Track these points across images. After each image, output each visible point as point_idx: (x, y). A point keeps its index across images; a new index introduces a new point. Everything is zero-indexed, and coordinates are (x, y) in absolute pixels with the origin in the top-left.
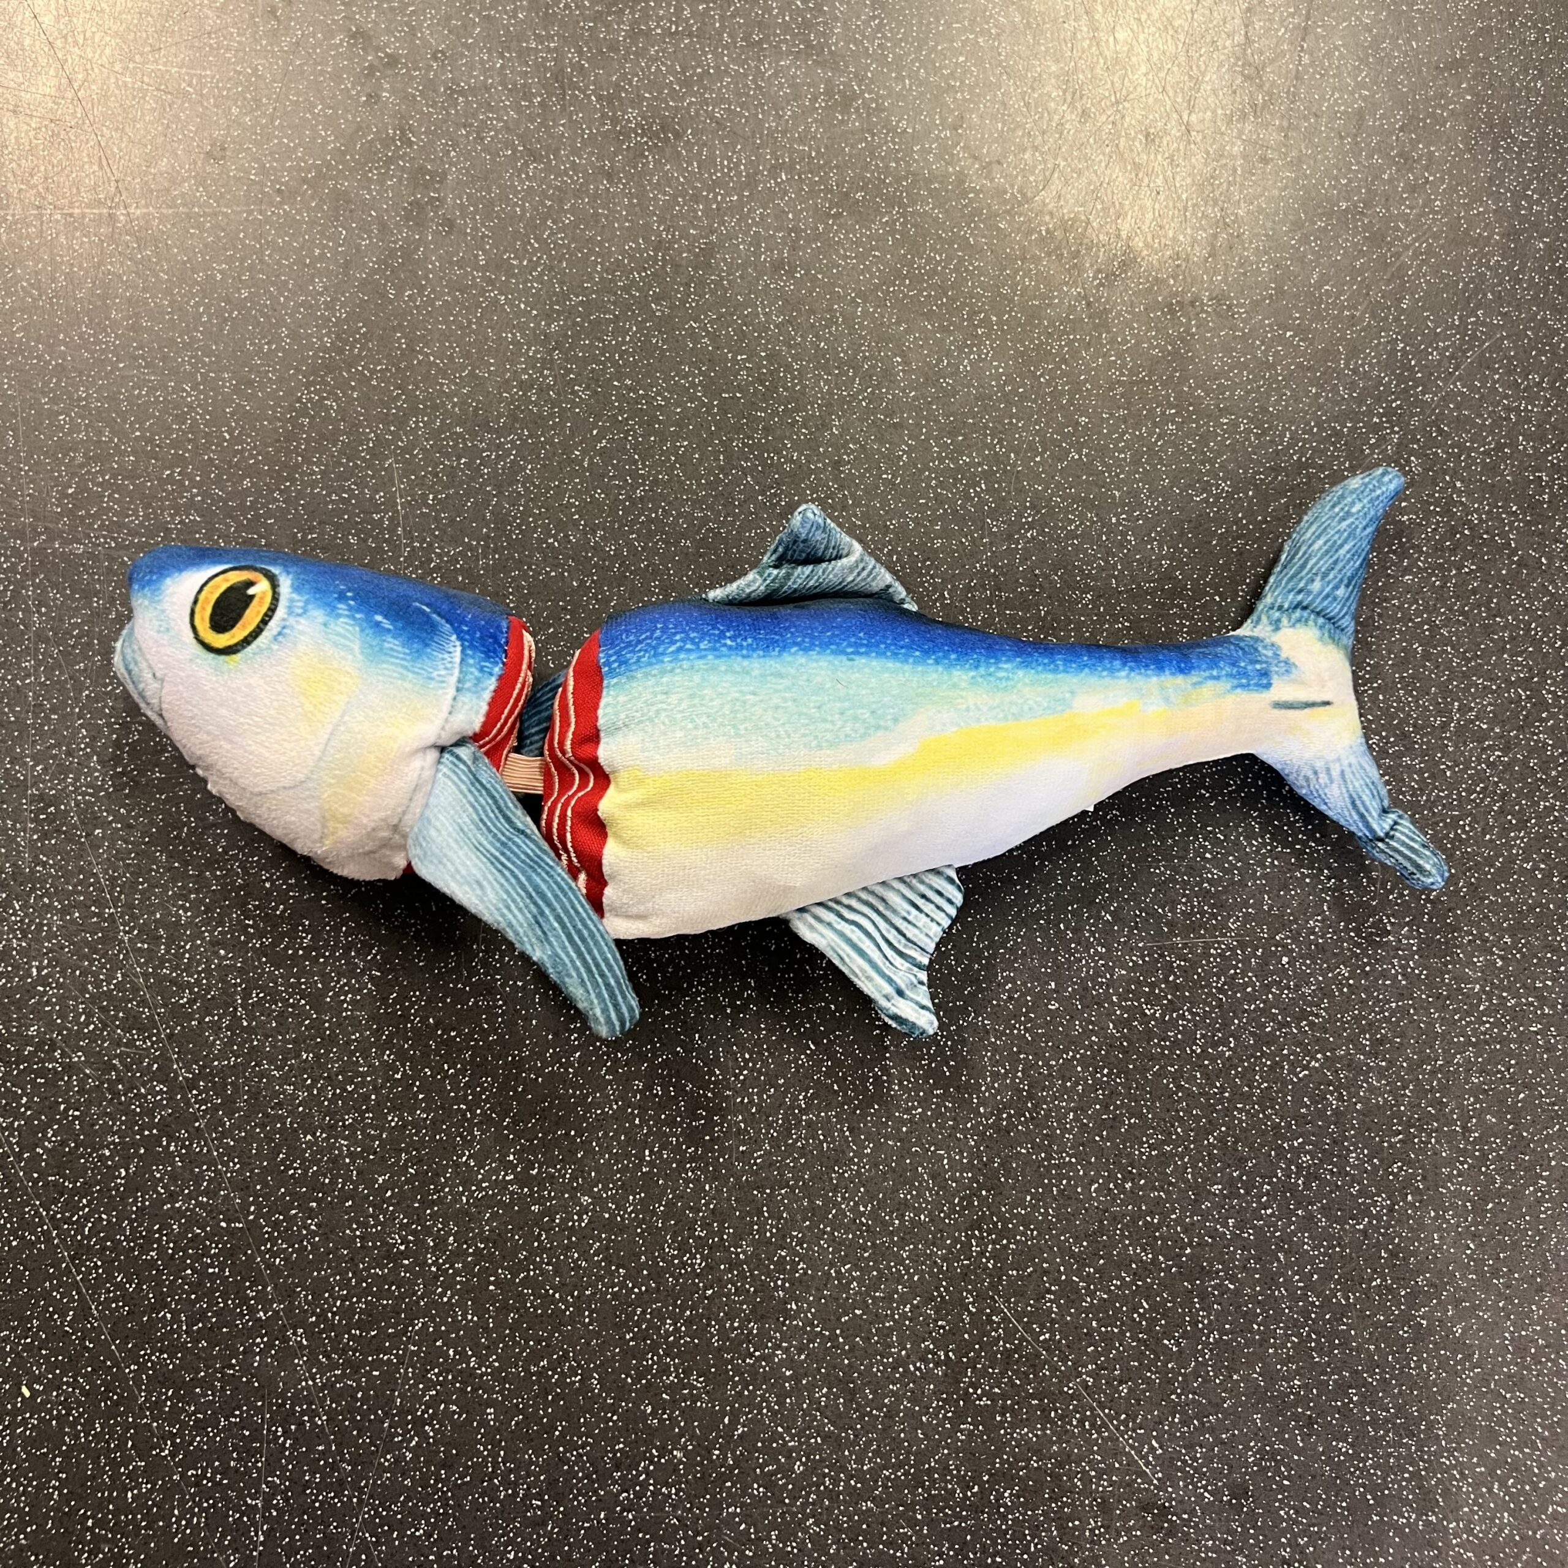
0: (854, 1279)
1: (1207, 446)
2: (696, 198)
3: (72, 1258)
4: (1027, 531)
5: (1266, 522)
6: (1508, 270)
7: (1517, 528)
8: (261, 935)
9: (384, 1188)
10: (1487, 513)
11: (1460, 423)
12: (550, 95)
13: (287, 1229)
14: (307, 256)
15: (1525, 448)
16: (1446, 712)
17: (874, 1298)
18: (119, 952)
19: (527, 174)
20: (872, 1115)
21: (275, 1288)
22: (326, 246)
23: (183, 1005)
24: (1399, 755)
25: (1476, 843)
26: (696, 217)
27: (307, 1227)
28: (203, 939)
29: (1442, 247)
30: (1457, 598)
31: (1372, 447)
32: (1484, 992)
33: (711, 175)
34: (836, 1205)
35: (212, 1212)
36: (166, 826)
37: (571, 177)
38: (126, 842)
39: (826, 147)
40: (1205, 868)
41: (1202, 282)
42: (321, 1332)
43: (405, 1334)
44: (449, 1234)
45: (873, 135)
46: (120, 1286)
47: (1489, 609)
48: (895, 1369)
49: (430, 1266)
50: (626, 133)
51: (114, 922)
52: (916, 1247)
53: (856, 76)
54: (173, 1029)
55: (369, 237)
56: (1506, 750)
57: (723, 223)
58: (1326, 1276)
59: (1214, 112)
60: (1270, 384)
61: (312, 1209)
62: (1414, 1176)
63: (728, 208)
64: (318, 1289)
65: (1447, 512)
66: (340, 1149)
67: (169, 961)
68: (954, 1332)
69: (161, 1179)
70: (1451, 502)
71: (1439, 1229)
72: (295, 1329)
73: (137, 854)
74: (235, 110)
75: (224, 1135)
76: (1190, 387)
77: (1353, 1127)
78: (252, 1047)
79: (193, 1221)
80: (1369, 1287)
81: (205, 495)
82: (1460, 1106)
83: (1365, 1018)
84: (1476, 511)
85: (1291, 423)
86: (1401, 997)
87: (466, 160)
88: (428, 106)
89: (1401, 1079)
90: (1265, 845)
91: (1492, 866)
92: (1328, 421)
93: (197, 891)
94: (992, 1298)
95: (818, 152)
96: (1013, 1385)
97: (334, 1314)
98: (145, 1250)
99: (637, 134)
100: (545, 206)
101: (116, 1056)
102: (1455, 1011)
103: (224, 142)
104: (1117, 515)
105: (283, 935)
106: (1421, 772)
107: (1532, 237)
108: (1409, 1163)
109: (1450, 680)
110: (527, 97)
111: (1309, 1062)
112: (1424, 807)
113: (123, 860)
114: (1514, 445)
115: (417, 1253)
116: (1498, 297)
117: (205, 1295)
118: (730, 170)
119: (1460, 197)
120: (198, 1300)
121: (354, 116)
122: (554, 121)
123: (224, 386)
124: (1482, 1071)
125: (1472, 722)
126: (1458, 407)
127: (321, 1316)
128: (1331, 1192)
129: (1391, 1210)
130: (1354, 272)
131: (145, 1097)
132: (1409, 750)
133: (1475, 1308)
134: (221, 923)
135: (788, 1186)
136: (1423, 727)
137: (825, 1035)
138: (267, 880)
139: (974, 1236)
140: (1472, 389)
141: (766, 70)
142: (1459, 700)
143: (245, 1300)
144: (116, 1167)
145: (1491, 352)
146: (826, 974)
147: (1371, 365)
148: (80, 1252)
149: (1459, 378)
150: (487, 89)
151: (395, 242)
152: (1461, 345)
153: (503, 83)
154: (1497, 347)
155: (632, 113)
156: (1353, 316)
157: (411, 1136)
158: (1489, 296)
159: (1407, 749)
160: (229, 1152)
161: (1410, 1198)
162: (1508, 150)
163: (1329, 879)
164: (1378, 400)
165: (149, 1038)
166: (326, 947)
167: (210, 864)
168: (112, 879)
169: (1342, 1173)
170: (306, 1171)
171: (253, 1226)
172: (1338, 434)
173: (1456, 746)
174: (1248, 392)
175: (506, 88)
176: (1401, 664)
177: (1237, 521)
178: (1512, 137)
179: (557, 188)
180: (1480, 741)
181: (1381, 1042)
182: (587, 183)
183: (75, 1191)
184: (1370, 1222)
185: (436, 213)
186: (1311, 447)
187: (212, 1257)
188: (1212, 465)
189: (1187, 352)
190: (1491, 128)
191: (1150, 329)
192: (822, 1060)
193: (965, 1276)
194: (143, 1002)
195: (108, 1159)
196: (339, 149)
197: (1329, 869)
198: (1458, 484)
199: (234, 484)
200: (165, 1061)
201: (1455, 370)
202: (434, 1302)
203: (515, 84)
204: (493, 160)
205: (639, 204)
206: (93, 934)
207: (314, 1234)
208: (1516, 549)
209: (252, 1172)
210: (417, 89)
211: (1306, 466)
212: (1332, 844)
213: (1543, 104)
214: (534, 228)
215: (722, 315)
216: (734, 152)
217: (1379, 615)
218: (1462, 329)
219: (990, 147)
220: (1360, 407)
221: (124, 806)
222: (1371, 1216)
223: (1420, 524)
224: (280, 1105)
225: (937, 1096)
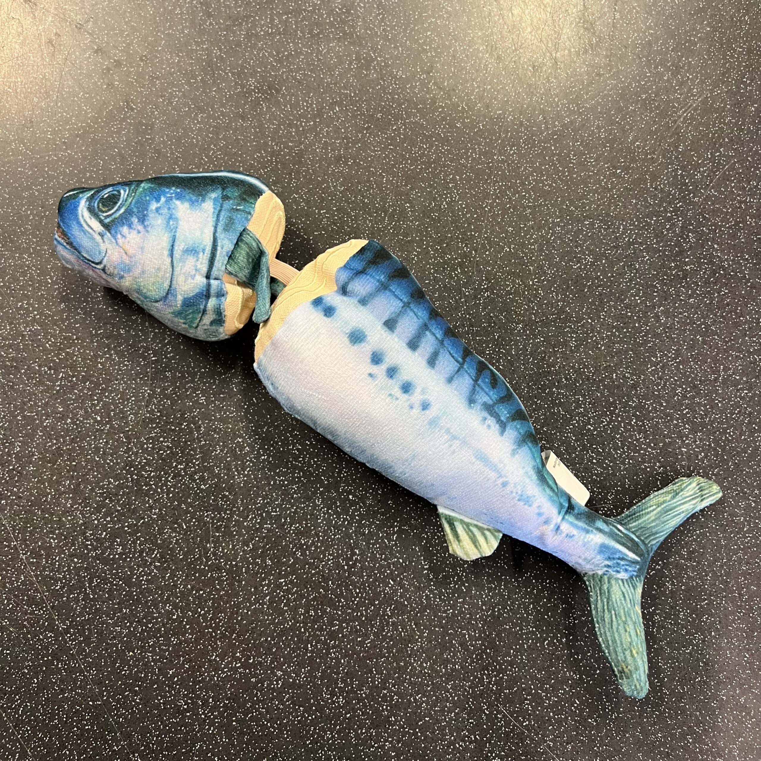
0: (423, 702)
1: (578, 237)
2: (290, 125)
3: (15, 727)
4: (484, 293)
5: (613, 276)
6: (736, 124)
7: (749, 268)
8: (95, 549)
9: (173, 676)
10: (732, 261)
11: (715, 212)
12: (206, 75)
13: (124, 703)
14: (83, 177)
15: (751, 223)
16: (716, 371)
17: (434, 711)
18: (21, 565)
19: (198, 120)
20: (426, 616)
21: (121, 734)
22: (93, 171)
23: (58, 590)
24: (693, 397)
25: (737, 441)
26: (292, 136)
27: (134, 701)
28: (65, 554)
29: (699, 115)
30: (719, 309)
31: (668, 230)
32: (746, 520)
33: (297, 111)
34: (412, 664)
35: (84, 697)
36: (39, 495)
37: (221, 120)
38: (19, 506)
39: (359, 91)
40: (593, 468)
41: (570, 146)
42: (147, 754)
43: (191, 751)
44: (209, 697)
45: (384, 81)
46: (41, 739)
47: (736, 313)
48: (449, 747)
49: (201, 715)
50: (249, 92)
51: (17, 549)
52: (455, 682)
53: (372, 49)
54: (53, 603)
55: (115, 164)
56: (750, 389)
57: (306, 138)
58: (672, 679)
59: (570, 51)
60: (610, 200)
61: (136, 691)
62: (715, 622)
63: (308, 130)
64: (144, 732)
65: (711, 262)
66: (148, 658)
67: (48, 567)
68: (478, 725)
69: (56, 683)
70: (712, 256)
71: (730, 648)
72: (133, 754)
73: (25, 512)
74: (36, 100)
75: (86, 656)
76: (567, 206)
77: (681, 599)
78: (96, 609)
79: (75, 703)
80: (695, 682)
81: (41, 314)
82: (737, 583)
83: (683, 540)
84: (726, 260)
85: (623, 221)
86: (702, 527)
87: (164, 115)
88: (140, 87)
89: (705, 571)
90: (624, 452)
91: (745, 453)
92: (643, 218)
93: (59, 529)
94: (497, 705)
95: (355, 93)
96: (511, 750)
97: (153, 744)
98: (51, 719)
99: (255, 93)
100: (209, 137)
101: (25, 620)
102: (731, 532)
103: (32, 118)
104: (532, 280)
105: (106, 548)
106: (705, 405)
107: (748, 105)
108: (712, 615)
109: (717, 354)
110: (194, 77)
111: (655, 567)
112: (708, 425)
113: (18, 515)
114: (744, 222)
115: (194, 709)
116: (731, 140)
117: (85, 740)
118: (308, 107)
119: (707, 86)
120: (82, 743)
121: (101, 97)
122: (209, 89)
123: (45, 254)
124: (747, 563)
125: (731, 376)
126: (713, 204)
127: (147, 746)
128: (671, 634)
129: (704, 641)
130: (651, 133)
131: (43, 640)
132: (698, 394)
133: (751, 688)
134: (73, 544)
135: (385, 657)
136: (705, 381)
137: (398, 576)
138: (95, 519)
139: (485, 674)
140: (721, 193)
141: (323, 50)
142: (723, 364)
143: (106, 741)
144: (32, 678)
145: (729, 171)
146: (396, 544)
147: (664, 184)
148: (18, 724)
149: (713, 187)
150: (172, 74)
151: (129, 165)
152: (712, 169)
153: (179, 71)
154: (732, 168)
155: (252, 81)
156: (653, 158)
157: (185, 647)
158: (727, 140)
159: (697, 394)
160: (90, 665)
161: (713, 633)
162: (732, 57)
163: (660, 468)
164: (670, 203)
165: (42, 609)
166: (130, 552)
167: (64, 513)
168: (14, 527)
169: (677, 624)
170: (131, 671)
171: (106, 703)
172: (649, 224)
173: (723, 390)
174: (598, 206)
175: (182, 73)
176: (691, 348)
177: (598, 278)
178: (733, 49)
179: (215, 127)
180: (736, 386)
181: (693, 552)
182: (230, 122)
183: (11, 692)
184: (693, 648)
185: (150, 146)
186: (635, 233)
187: (86, 720)
188: (582, 248)
189: (563, 187)
190: (722, 45)
191: (543, 175)
192: (397, 589)
193: (481, 695)
194: (37, 590)
195: (27, 674)
196: (94, 117)
197: (659, 462)
198: (716, 246)
199: (56, 307)
200: (51, 620)
201: (710, 183)
202: (205, 733)
203: (186, 71)
204: (178, 115)
205: (260, 131)
206: (6, 556)
207: (139, 704)
208: (749, 279)
209: (103, 674)
210: (134, 79)
211: (633, 243)
212: (660, 449)
213: (749, 29)
214: (204, 150)
215: (311, 189)
216: (309, 98)
217: (678, 322)
218: (712, 159)
219: (448, 81)
220: (660, 208)
221: (16, 487)
222: (693, 645)
223: (696, 270)
224: (114, 638)
225: (460, 603)
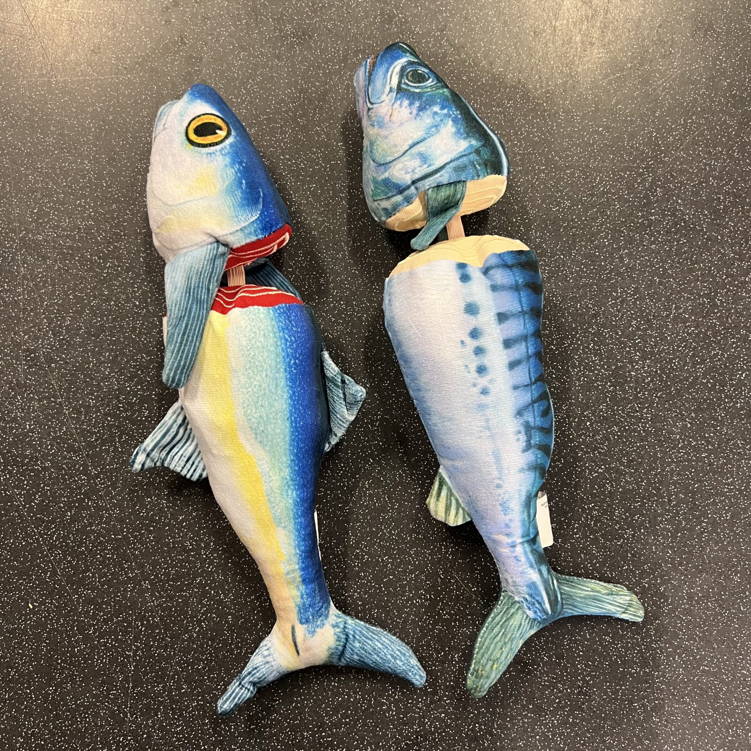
0: (389, 563)
1: (560, 184)
2: (319, 67)
3: (49, 550)
4: (473, 226)
5: (586, 220)
6: (709, 96)
7: (707, 222)
8: (126, 411)
9: (183, 521)
10: (693, 215)
11: (682, 172)
12: (250, 19)
13: (140, 539)
14: (139, 99)
15: (713, 184)
16: (668, 309)
17: (398, 571)
18: (64, 418)
19: (240, 57)
20: (398, 491)
21: (136, 563)
22: (148, 94)
23: (93, 442)
24: (646, 330)
25: (680, 370)
26: (319, 77)
27: (149, 538)
28: (100, 413)
29: (677, 85)
30: (677, 255)
31: (639, 184)
32: (681, 438)
33: (326, 56)
34: (382, 530)
35: (108, 531)
36: (83, 362)
37: (260, 59)
38: (66, 370)
39: (381, 42)
40: (552, 381)
41: (560, 104)
42: (156, 583)
43: (192, 584)
44: (211, 541)
45: (403, 35)
46: (69, 562)
47: (691, 261)
48: (407, 602)
49: (203, 555)
50: (286, 36)
51: (62, 405)
52: (417, 549)
53: (395, 6)
54: (88, 452)
55: (167, 90)
56: (697, 327)
57: (331, 79)
58: (603, 564)
59: (568, 20)
60: (591, 154)
61: (151, 530)
62: (645, 521)
63: (334, 72)
64: (154, 564)
65: (673, 215)
66: (163, 504)
67: (86, 422)
68: (434, 587)
69: (85, 517)
70: (676, 210)
71: (655, 545)
72: (145, 581)
73: (71, 375)
74: (104, 30)
75: (112, 498)
76: (552, 156)
77: (617, 499)
78: (123, 460)
79: (100, 535)
80: (622, 570)
81: (96, 212)
82: (668, 490)
83: (625, 450)
84: (688, 214)
85: (600, 173)
86: (642, 440)
87: (211, 51)
88: (193, 26)
89: (641, 478)
90: (580, 371)
91: (687, 381)
92: (618, 171)
93: (97, 392)
94: (451, 572)
95: (377, 44)
96: (460, 610)
97: (161, 575)
98: (80, 547)
99: (291, 37)
100: (248, 72)
101: (64, 464)
102: (667, 447)
103: (100, 45)
104: (516, 218)
105: (136, 411)
106: (656, 337)
107: (721, 79)
108: (643, 515)
109: (671, 294)
110: (240, 20)
111: (598, 470)
112: (656, 354)
113: (64, 377)
114: (707, 182)
115: (197, 550)
116: (703, 110)
117: (106, 566)
118: (335, 53)
119: (686, 60)
120: (103, 568)
121: (159, 32)
122: (252, 31)
123: (103, 161)
124: (678, 475)
125: (681, 314)
126: (681, 164)
127: (156, 576)
128: (606, 528)
129: (633, 536)
130: (633, 98)
131: (77, 481)
132: (651, 327)
133: (670, 579)
134: (108, 406)
135: (360, 522)
136: (658, 316)
137: (377, 456)
138: (128, 386)
139: (443, 545)
140: (689, 155)
141: (352, 4)
142: (675, 303)
143: (123, 569)
144: (66, 511)
145: (698, 137)
146: (378, 429)
147: (639, 144)
148: (52, 547)
149: (682, 150)
150: (221, 16)
151: (179, 92)
152: (684, 133)
153: (228, 14)
154: (701, 134)
155: (289, 27)
156: (632, 120)
157: (194, 499)
158: (699, 109)
159: (649, 327)
160: (115, 505)
161: (642, 530)
162: (711, 35)
163: (610, 386)
164: (642, 161)
165: (78, 456)
166: (155, 416)
167: (103, 379)
168: (60, 386)
169: (612, 519)
170: (148, 514)
171: (125, 538)
172: (623, 178)
173: (673, 325)
174: (580, 158)
175: (229, 16)
176: (648, 287)
177: (573, 220)
178: (714, 30)
179: (254, 64)
180: (685, 323)
181: (632, 461)
182: (268, 61)
183: (49, 522)
184: (624, 541)
185: (198, 77)
186: (609, 184)
187: (108, 550)
188: (562, 193)
189: (551, 139)
190: (704, 25)
191: (534, 128)
192: (376, 467)
193: (439, 562)
194: (75, 440)
195: (62, 507)
196: (152, 48)
197: (610, 382)
198: (680, 201)
199: (108, 207)
200: (85, 466)
201: (680, 145)
202: (205, 570)
203: (234, 14)
204: (224, 51)
205: (292, 71)
206: (52, 410)
207: (152, 541)
208: (706, 232)
209: (124, 514)
210: (188, 17)
211: (607, 193)
212: (612, 371)
213: (730, 12)
214: (244, 83)
215: (332, 124)
216: (337, 45)
217: (639, 264)
218: (685, 126)
219: (459, 40)
220: (633, 164)
221: (64, 354)
222: (624, 539)
223: (660, 221)
224: (136, 485)
225: (427, 483)
